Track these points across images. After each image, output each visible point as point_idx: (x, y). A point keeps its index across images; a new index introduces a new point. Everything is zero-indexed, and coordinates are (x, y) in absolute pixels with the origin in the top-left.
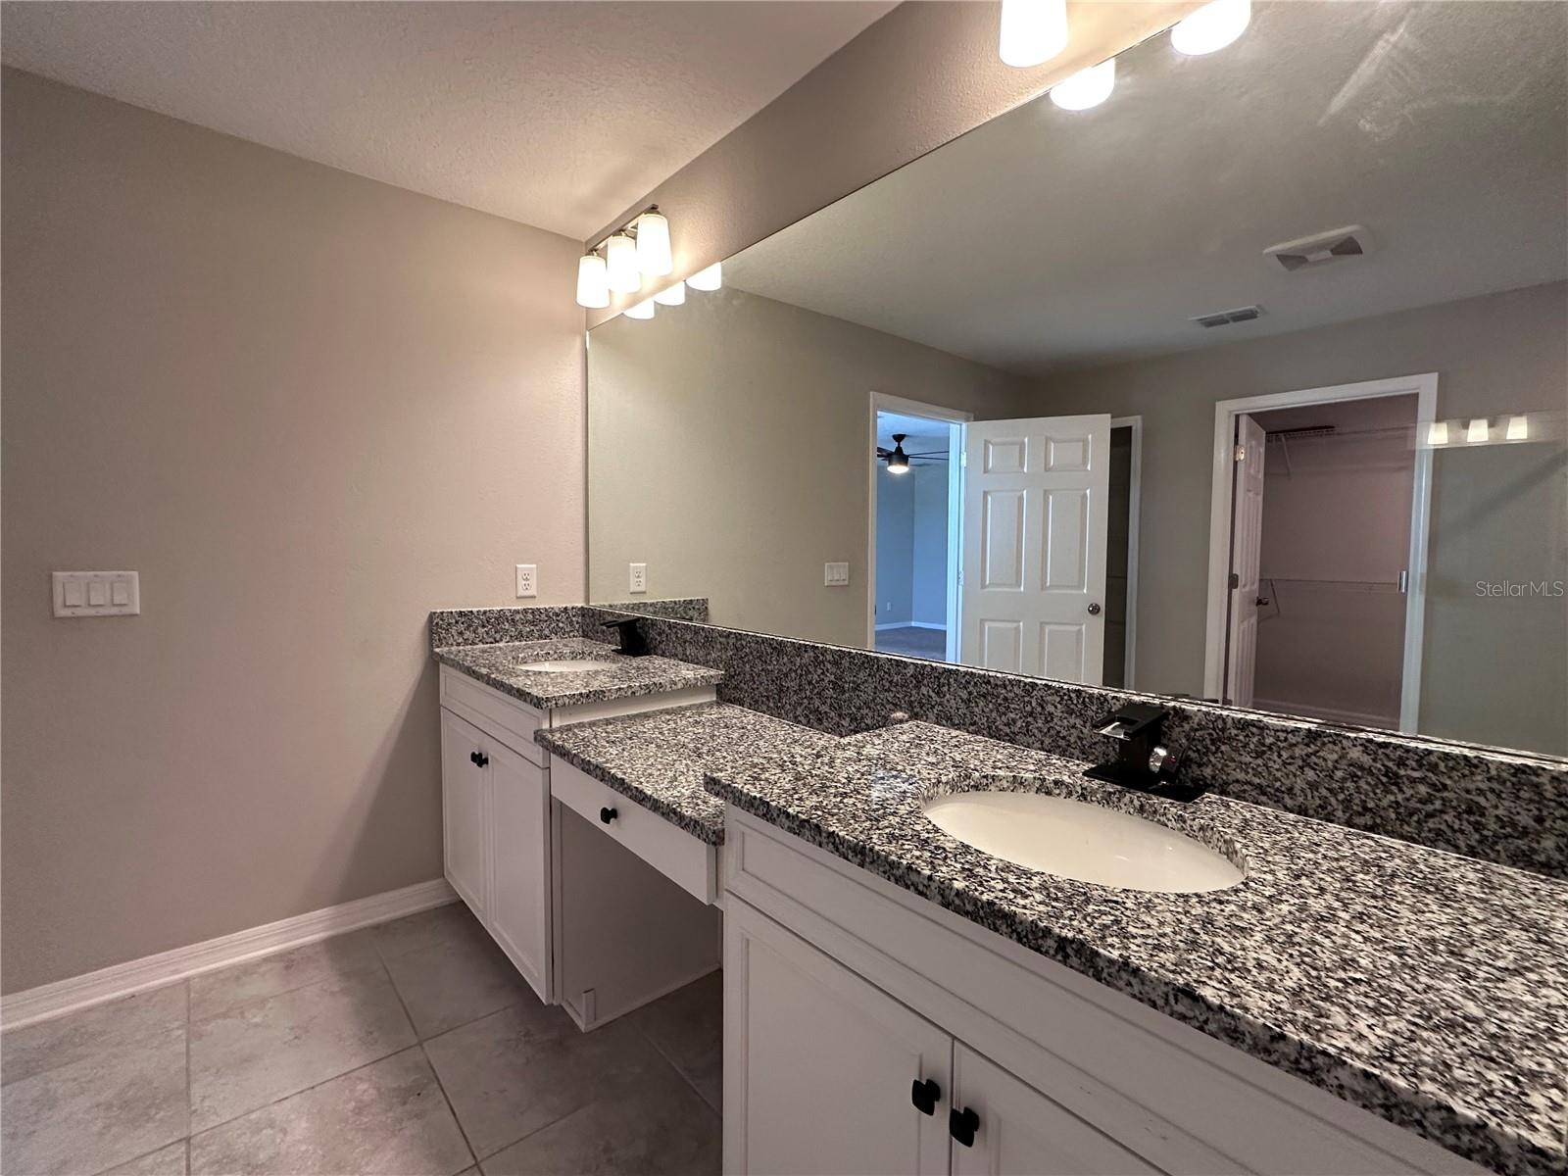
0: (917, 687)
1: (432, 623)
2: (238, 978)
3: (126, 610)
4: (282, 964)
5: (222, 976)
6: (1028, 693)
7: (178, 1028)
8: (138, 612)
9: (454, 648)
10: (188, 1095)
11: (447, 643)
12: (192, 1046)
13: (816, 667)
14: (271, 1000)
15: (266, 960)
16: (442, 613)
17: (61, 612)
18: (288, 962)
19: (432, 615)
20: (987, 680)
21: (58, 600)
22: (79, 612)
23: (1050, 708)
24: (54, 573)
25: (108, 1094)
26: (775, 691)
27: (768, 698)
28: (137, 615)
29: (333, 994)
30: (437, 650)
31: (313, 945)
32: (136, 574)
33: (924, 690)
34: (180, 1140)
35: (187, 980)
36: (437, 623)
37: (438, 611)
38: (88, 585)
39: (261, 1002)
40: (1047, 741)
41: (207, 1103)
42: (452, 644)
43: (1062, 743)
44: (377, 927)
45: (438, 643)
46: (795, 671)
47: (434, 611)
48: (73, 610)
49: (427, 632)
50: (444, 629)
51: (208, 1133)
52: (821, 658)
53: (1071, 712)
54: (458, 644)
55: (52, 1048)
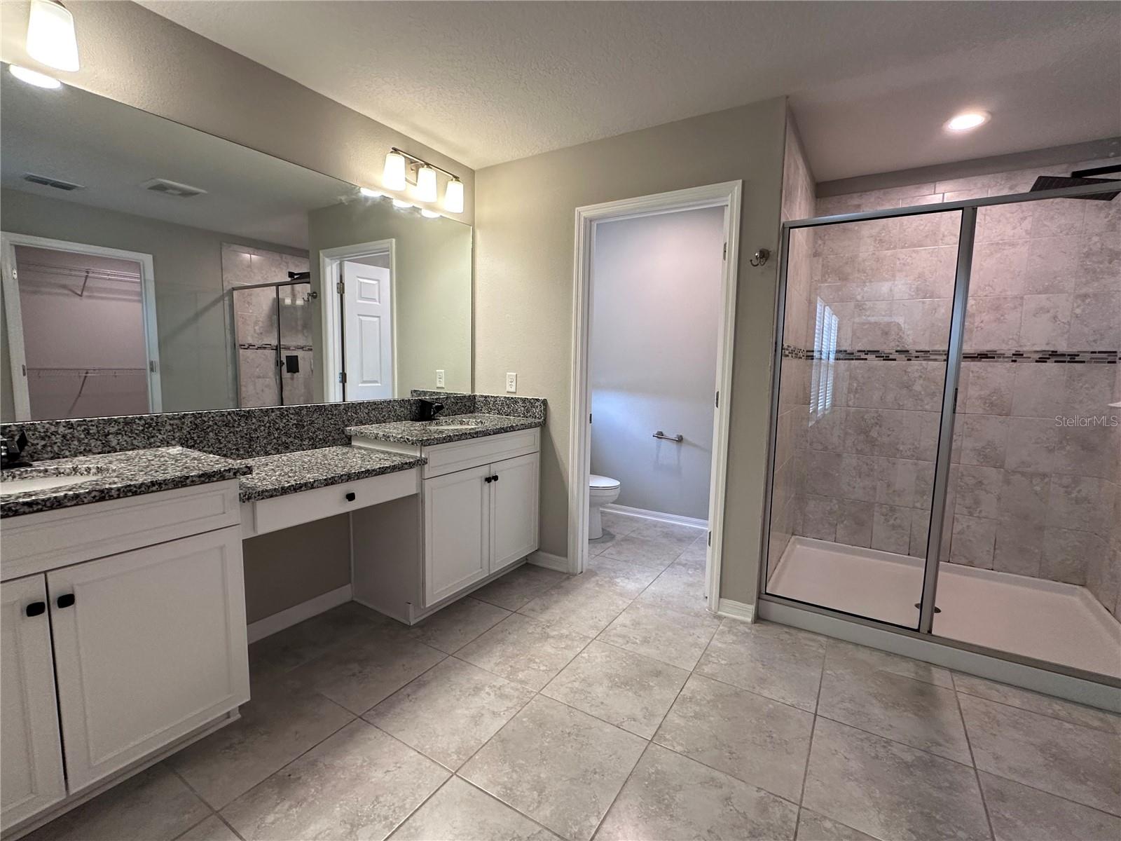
0: (346, 413)
6: (389, 405)
13: (281, 419)
20: (375, 403)
23: (395, 407)
26: (245, 443)
27: (237, 449)
33: (349, 414)
40: (395, 418)
43: (399, 417)
46: (265, 426)
52: (286, 413)
53: (401, 407)
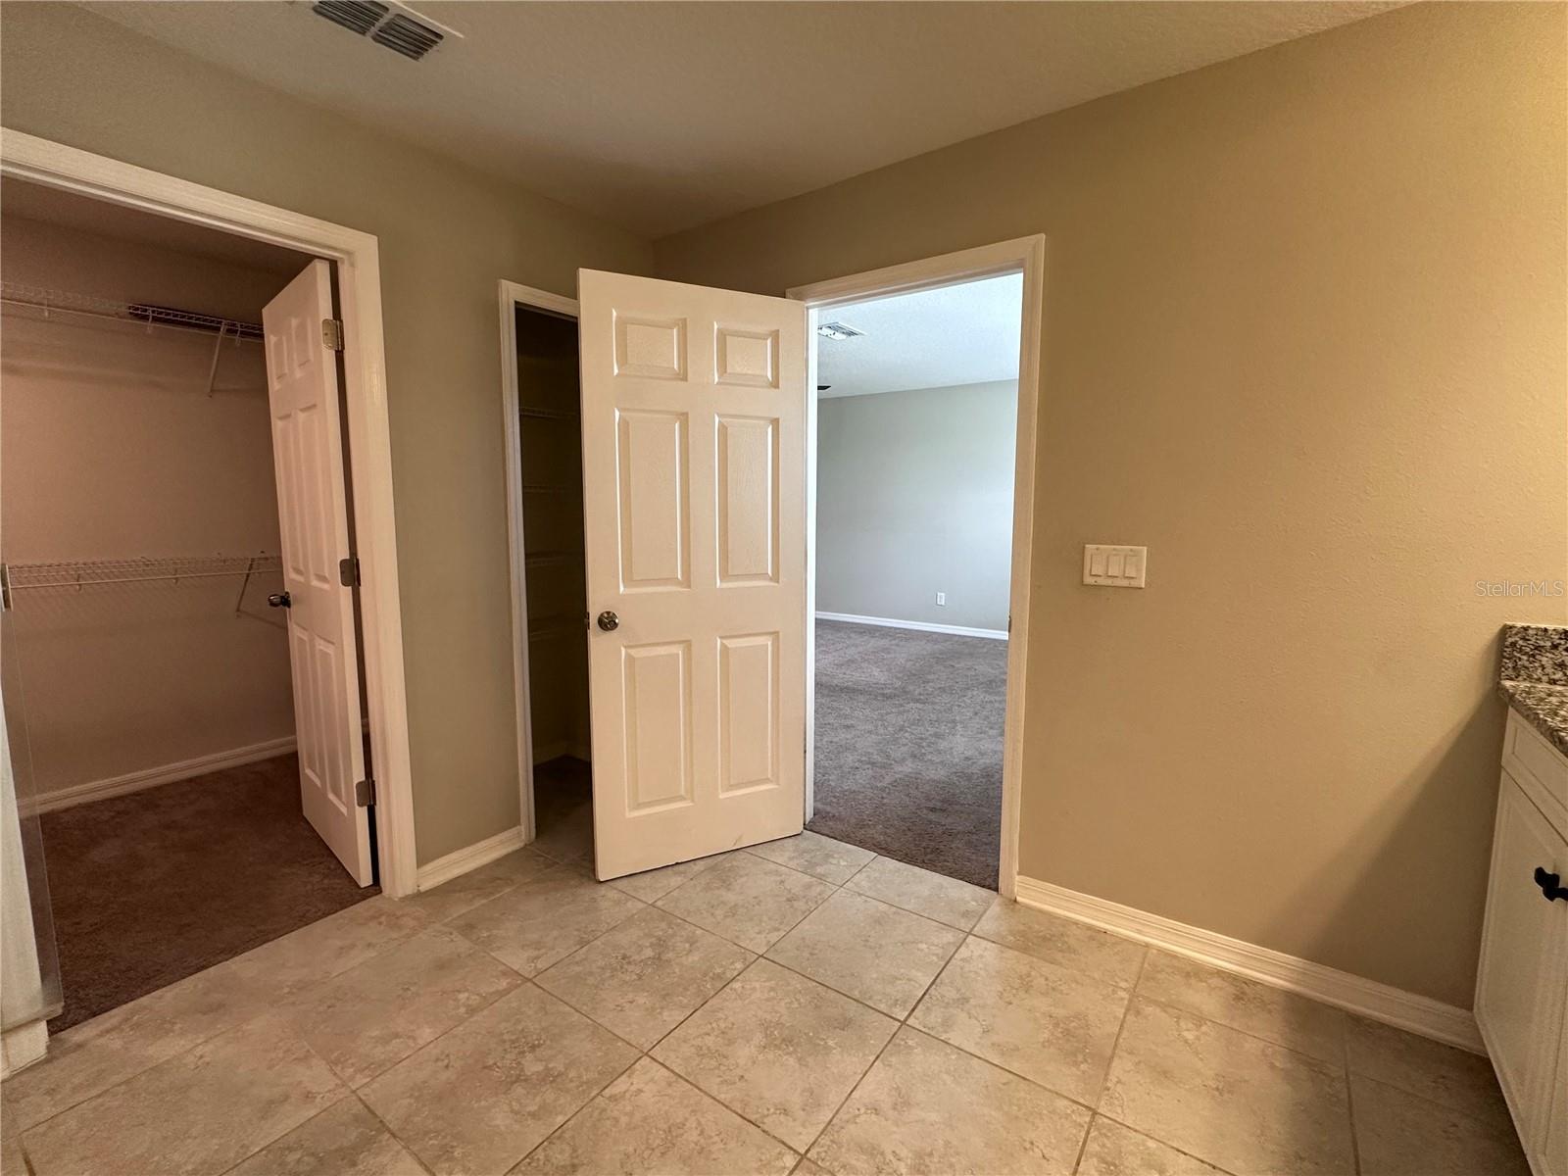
1: (1505, 640)
2: (1188, 975)
3: (1134, 583)
4: (1232, 990)
5: (1175, 962)
7: (1125, 990)
8: (1143, 586)
9: (1543, 686)
10: (1109, 1065)
11: (1530, 677)
12: (1128, 1017)
14: (1209, 1023)
15: (1220, 973)
16: (1526, 629)
17: (1089, 580)
18: (1241, 991)
19: (1506, 630)
21: (1086, 572)
22: (1101, 581)
24: (1087, 546)
25: (1060, 1012)
28: (1141, 588)
29: (1272, 1067)
30: (1508, 684)
31: (1272, 989)
32: (1145, 548)
34: (1088, 1108)
35: (1147, 945)
36: (1513, 644)
37: (1519, 624)
38: (1108, 558)
39: (1200, 1020)
41: (1119, 1088)
42: (1539, 680)
44: (1356, 1020)
45: (1510, 672)
47: (1510, 623)
48: (1095, 579)
49: (1493, 658)
50: (1526, 654)
51: (1110, 1122)
54: (1554, 682)
55: (1044, 939)
